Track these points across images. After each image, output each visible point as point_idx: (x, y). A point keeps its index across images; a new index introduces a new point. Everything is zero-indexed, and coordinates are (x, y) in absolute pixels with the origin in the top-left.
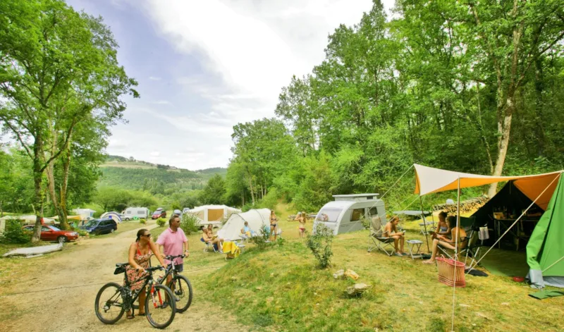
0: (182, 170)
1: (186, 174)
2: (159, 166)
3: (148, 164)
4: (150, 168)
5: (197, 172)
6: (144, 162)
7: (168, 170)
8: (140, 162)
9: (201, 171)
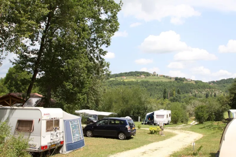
0: (197, 82)
1: (199, 85)
2: (176, 79)
3: (167, 77)
4: (169, 80)
5: (210, 83)
6: (164, 76)
7: (185, 82)
8: (161, 76)
9: (213, 82)
